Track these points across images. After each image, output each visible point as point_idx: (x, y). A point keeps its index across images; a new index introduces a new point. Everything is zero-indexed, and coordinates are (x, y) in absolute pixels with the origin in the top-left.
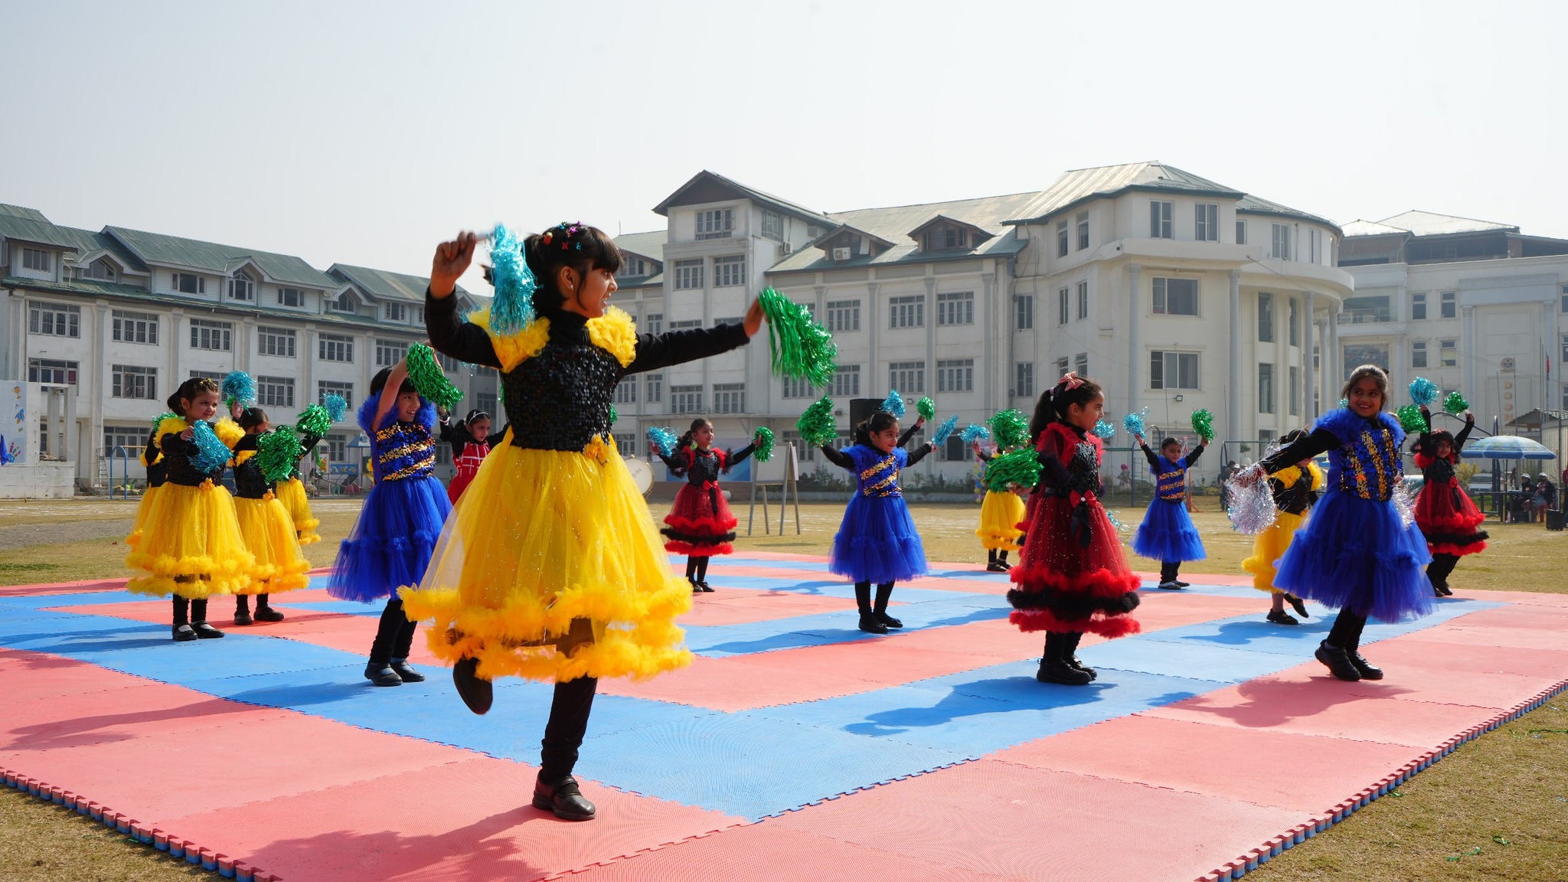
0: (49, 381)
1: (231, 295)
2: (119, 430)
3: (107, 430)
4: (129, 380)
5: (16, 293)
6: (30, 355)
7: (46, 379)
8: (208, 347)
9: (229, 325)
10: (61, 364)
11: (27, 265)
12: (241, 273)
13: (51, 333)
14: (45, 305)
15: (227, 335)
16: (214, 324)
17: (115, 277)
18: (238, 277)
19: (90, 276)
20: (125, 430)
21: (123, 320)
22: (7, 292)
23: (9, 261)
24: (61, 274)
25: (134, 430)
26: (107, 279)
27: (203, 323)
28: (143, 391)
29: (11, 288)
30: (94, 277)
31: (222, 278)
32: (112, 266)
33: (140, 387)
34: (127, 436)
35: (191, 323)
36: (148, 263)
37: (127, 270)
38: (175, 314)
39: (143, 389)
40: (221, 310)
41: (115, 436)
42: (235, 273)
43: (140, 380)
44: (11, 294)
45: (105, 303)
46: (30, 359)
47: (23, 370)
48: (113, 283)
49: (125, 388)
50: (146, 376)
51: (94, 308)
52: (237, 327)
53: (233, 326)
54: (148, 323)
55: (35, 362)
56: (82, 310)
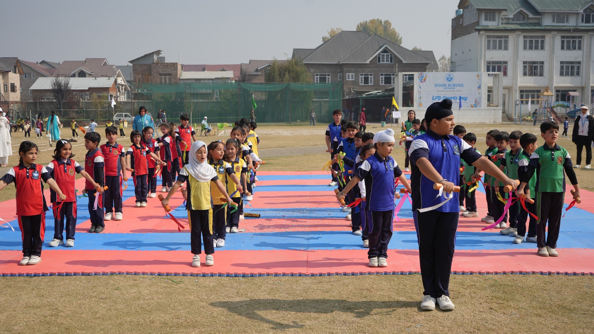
0: (495, 71)
1: (583, 21)
2: (526, 91)
3: (521, 91)
4: (531, 67)
5: (481, 32)
6: (487, 59)
7: (494, 70)
8: (570, 49)
9: (581, 37)
10: (500, 62)
11: (486, 19)
12: (588, 10)
13: (496, 49)
14: (493, 37)
15: (580, 42)
16: (573, 37)
17: (526, 20)
18: (587, 12)
19: (514, 21)
20: (530, 91)
21: (528, 40)
22: (477, 33)
23: (479, 19)
24: (501, 22)
25: (534, 91)
26: (522, 21)
27: (567, 37)
28: (537, 73)
29: (479, 30)
30: (516, 21)
31: (578, 14)
32: (524, 15)
33: (536, 71)
34: (530, 94)
35: (561, 38)
36: (539, 11)
37: (531, 16)
38: (552, 35)
39: (537, 71)
40: (576, 30)
41: (524, 94)
42: (584, 11)
43: (536, 68)
44: (479, 33)
45: (520, 33)
46: (487, 62)
47: (483, 66)
48: (525, 23)
49: (529, 72)
50: (539, 65)
51: (514, 36)
52: (585, 37)
53: (583, 38)
54: (540, 40)
55: (489, 63)
56: (510, 37)
